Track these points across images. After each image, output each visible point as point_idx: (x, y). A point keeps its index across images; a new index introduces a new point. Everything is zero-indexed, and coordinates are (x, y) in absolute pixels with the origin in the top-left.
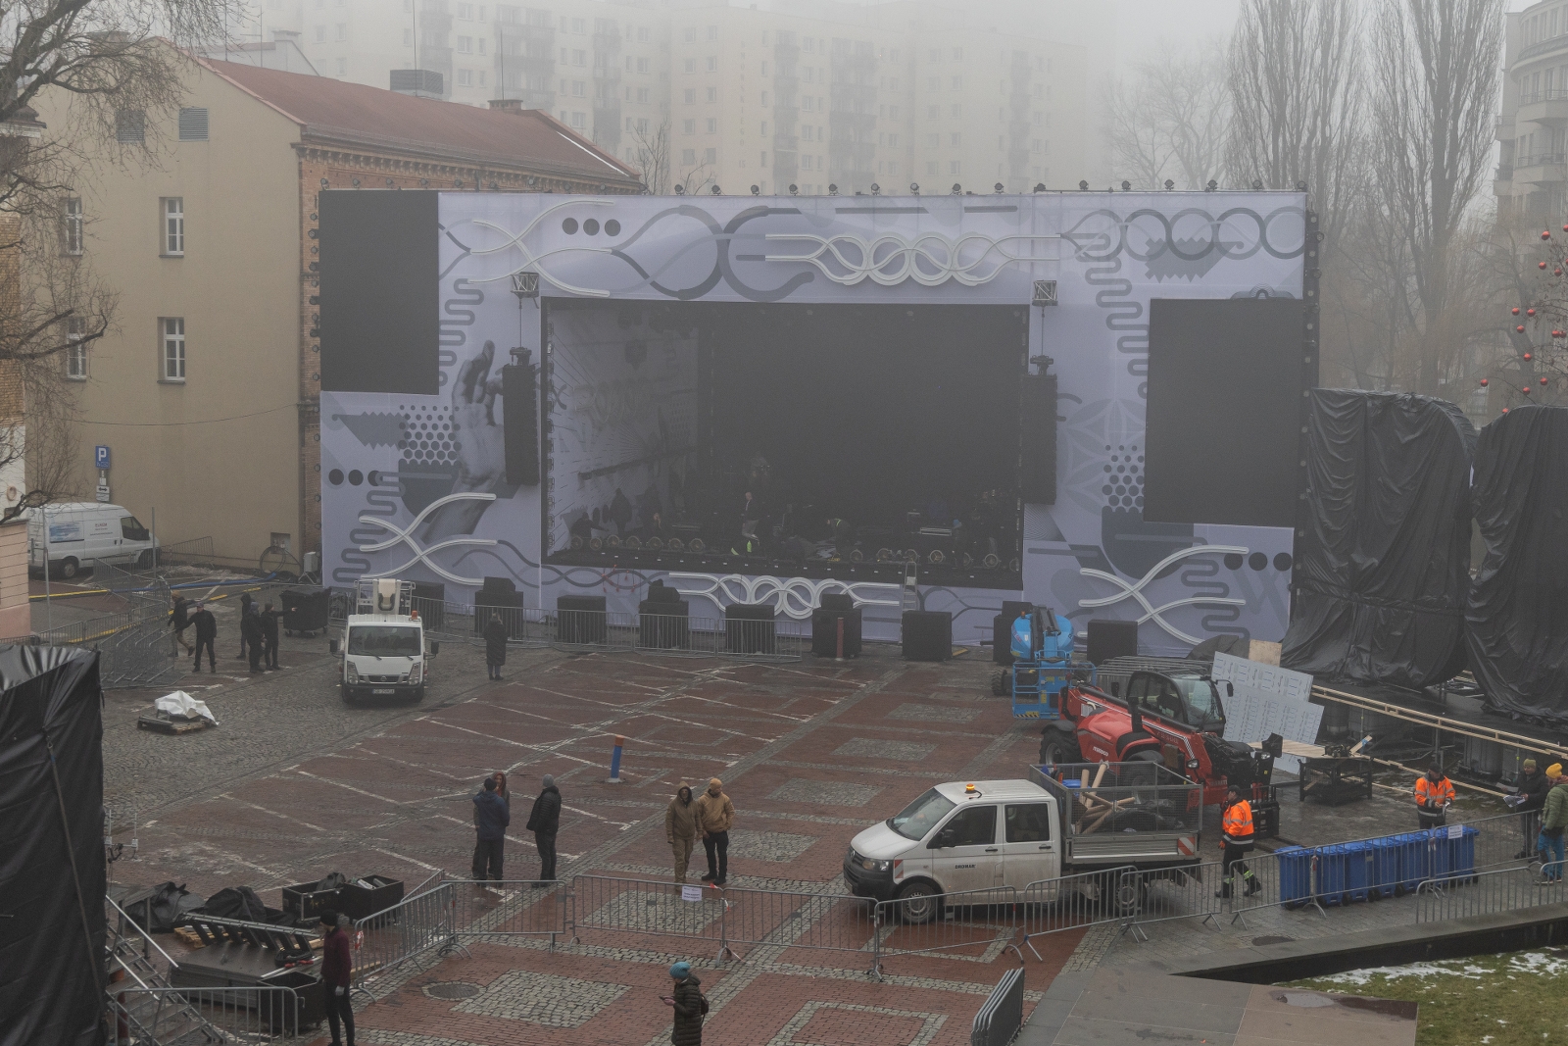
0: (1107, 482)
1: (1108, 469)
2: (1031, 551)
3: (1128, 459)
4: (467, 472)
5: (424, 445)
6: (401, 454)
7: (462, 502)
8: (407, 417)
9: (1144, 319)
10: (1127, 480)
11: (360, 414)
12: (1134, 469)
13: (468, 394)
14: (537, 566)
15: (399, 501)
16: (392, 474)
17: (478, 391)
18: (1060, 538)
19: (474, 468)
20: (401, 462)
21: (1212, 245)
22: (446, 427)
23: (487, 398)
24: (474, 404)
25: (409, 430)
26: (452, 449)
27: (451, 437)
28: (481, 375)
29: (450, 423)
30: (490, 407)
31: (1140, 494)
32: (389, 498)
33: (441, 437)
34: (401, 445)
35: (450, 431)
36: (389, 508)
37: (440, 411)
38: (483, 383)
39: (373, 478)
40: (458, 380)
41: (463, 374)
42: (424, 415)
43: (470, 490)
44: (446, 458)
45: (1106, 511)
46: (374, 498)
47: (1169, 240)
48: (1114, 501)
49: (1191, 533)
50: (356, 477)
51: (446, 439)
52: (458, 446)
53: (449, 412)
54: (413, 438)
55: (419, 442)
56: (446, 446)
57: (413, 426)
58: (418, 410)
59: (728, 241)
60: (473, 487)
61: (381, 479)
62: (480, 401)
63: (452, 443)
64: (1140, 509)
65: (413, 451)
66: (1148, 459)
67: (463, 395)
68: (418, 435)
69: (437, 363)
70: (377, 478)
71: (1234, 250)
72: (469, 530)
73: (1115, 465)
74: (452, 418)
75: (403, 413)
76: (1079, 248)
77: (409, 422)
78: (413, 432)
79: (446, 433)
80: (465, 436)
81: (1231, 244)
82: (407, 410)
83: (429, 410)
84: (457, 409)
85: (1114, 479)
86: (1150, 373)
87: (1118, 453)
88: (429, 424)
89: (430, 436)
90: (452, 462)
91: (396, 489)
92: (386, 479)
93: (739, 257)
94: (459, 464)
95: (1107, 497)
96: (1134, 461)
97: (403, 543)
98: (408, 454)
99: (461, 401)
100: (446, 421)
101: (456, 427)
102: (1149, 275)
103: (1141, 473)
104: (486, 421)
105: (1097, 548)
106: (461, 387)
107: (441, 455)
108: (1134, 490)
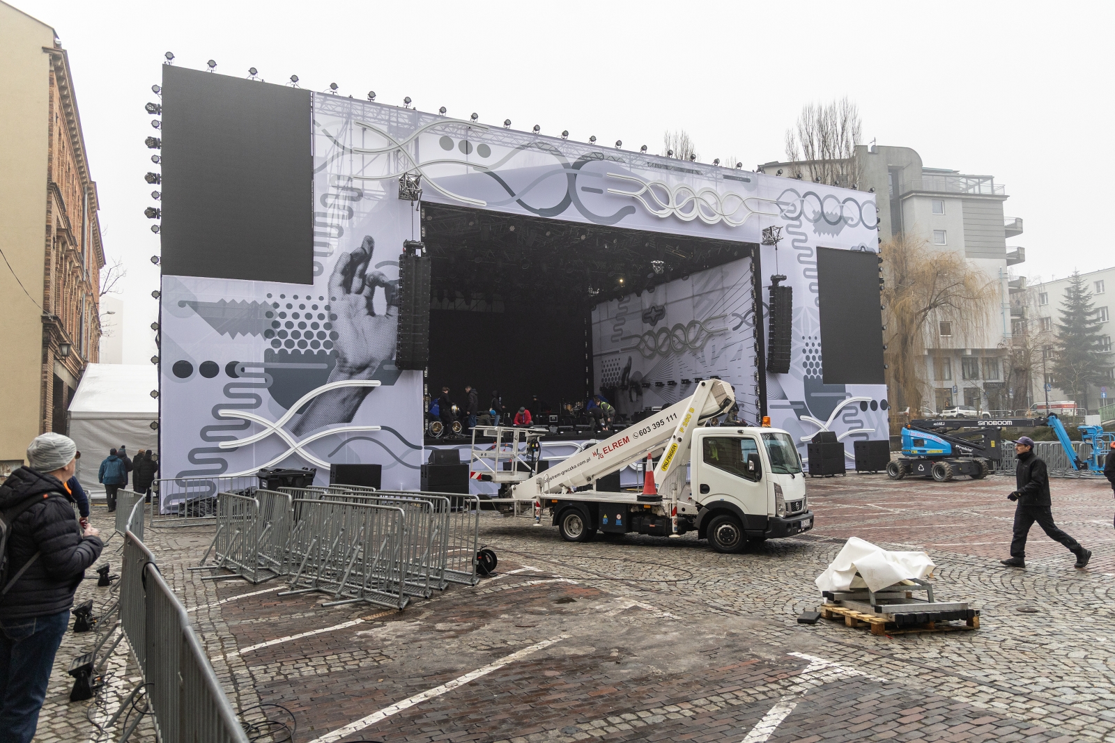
0: (804, 360)
1: (804, 351)
2: (772, 407)
3: (813, 345)
4: (345, 361)
5: (296, 335)
6: (267, 344)
7: (340, 390)
8: (276, 305)
9: (814, 258)
10: (814, 358)
11: (216, 300)
12: (817, 351)
13: (346, 286)
14: (420, 448)
15: (265, 394)
16: (257, 365)
17: (357, 282)
18: (784, 397)
19: (352, 358)
20: (268, 353)
21: (841, 218)
22: (321, 317)
23: (367, 290)
24: (353, 295)
25: (278, 319)
26: (328, 338)
27: (328, 326)
28: (360, 267)
29: (326, 313)
30: (369, 299)
31: (821, 367)
32: (253, 391)
33: (315, 326)
34: (268, 334)
35: (326, 320)
36: (253, 401)
37: (315, 301)
38: (362, 275)
39: (231, 369)
40: (335, 271)
41: (341, 266)
42: (296, 304)
43: (349, 378)
44: (322, 348)
45: (806, 377)
46: (232, 390)
47: (823, 212)
48: (808, 372)
49: (844, 390)
50: (209, 370)
51: (321, 328)
52: (334, 336)
53: (326, 302)
54: (283, 327)
55: (289, 331)
56: (321, 335)
57: (283, 315)
58: (289, 299)
59: (576, 175)
60: (351, 375)
61: (243, 370)
62: (359, 292)
63: (328, 333)
64: (821, 376)
65: (283, 341)
66: (823, 344)
67: (341, 285)
68: (289, 325)
69: (312, 254)
70: (237, 370)
71: (850, 222)
72: (348, 419)
73: (807, 349)
74: (328, 308)
75: (270, 302)
76: (782, 211)
77: (278, 311)
78: (283, 322)
79: (321, 323)
80: (342, 326)
81: (849, 218)
82: (276, 298)
83: (302, 300)
84: (334, 299)
85: (808, 358)
86: (820, 291)
87: (808, 341)
88: (302, 313)
89: (302, 325)
90: (328, 352)
91: (262, 381)
92: (247, 370)
93: (584, 189)
94: (336, 354)
95: (805, 370)
96: (816, 347)
97: (274, 436)
98: (276, 343)
99: (338, 292)
100: (322, 310)
101: (333, 317)
102: (815, 231)
103: (820, 354)
104: (366, 311)
105: (802, 403)
106: (339, 278)
107: (315, 345)
108: (817, 365)
